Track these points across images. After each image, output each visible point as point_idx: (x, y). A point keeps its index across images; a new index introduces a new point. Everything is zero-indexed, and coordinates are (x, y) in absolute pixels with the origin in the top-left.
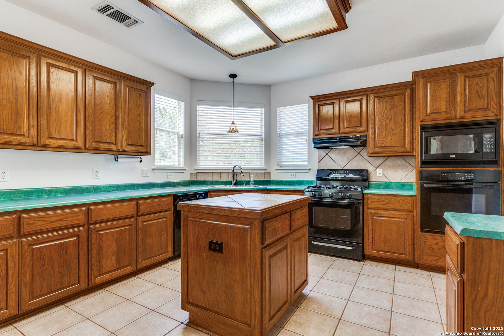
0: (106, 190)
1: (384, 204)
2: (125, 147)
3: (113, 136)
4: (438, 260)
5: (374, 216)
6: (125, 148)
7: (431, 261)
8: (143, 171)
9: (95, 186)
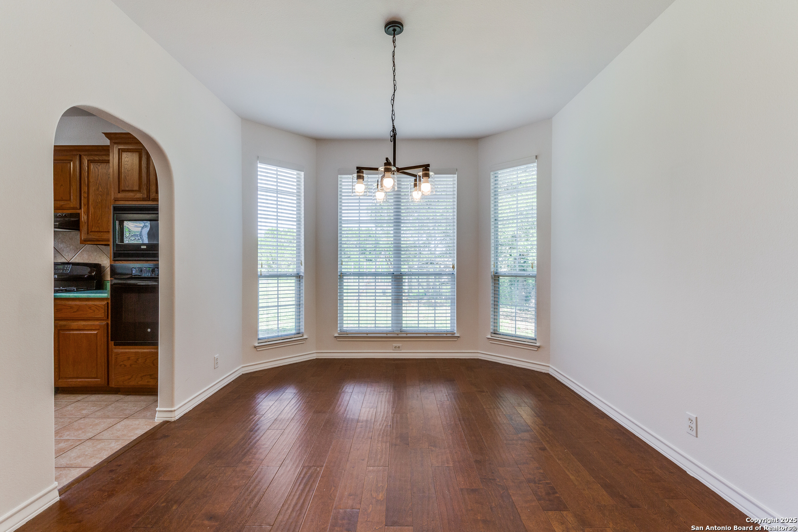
1: (74, 312)
4: (130, 379)
5: (61, 330)
7: (123, 382)
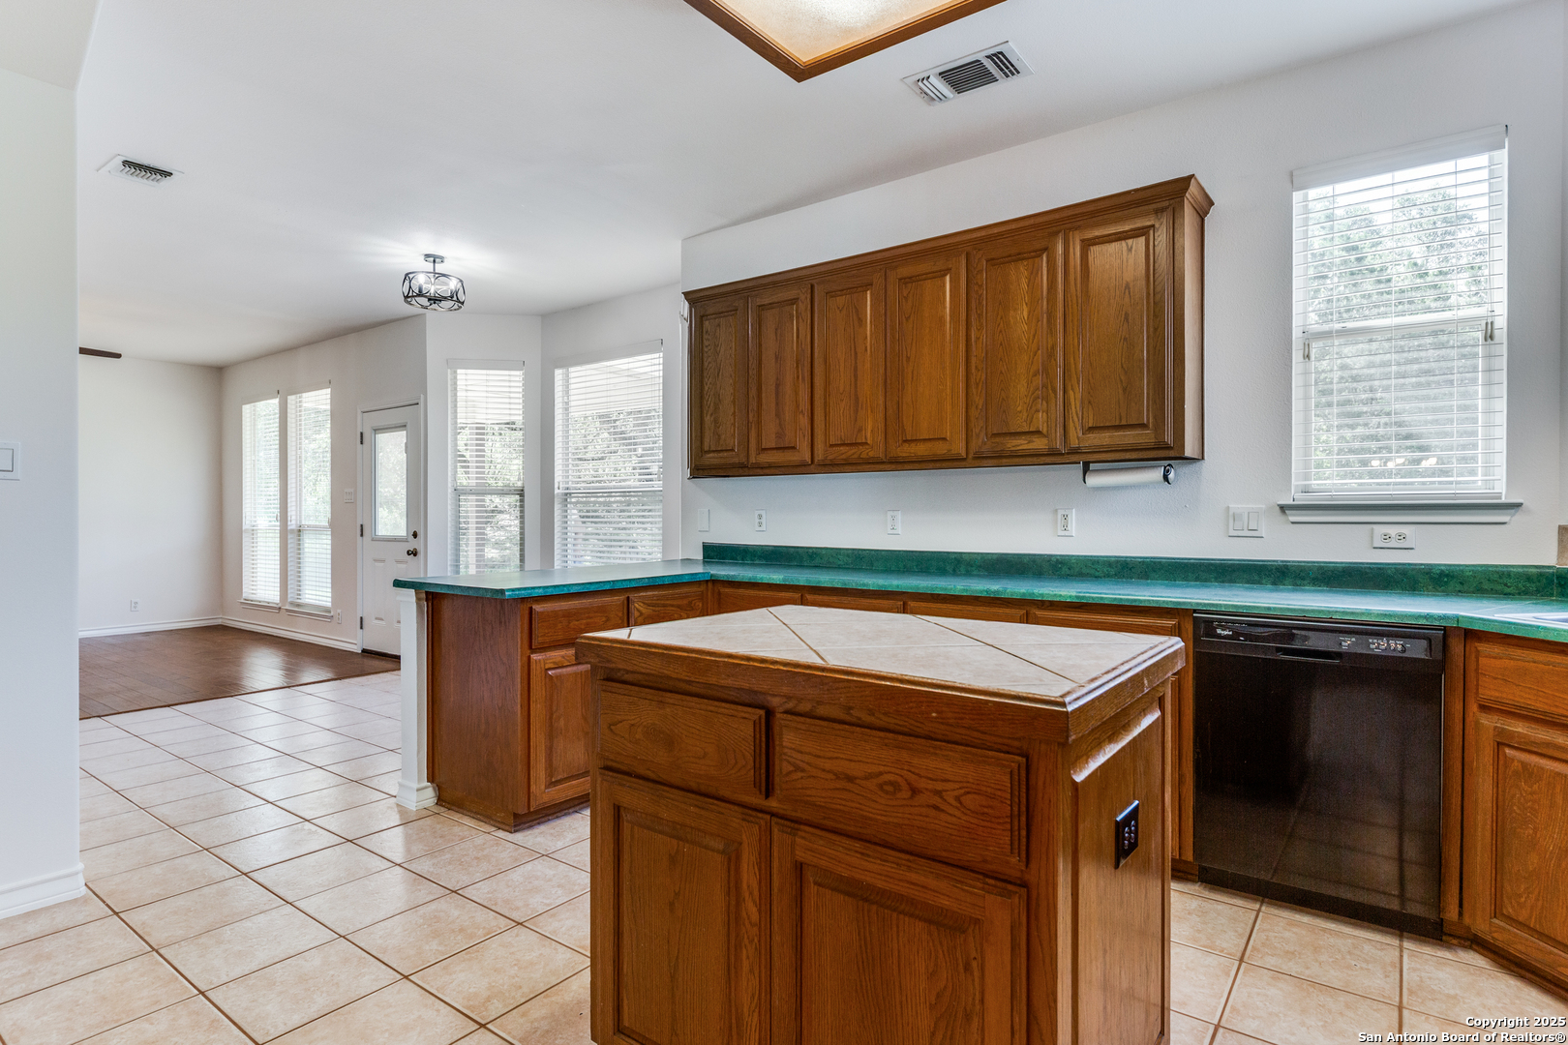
0: (1084, 571)
2: (1076, 437)
3: (1037, 411)
6: (1074, 443)
8: (1231, 513)
9: (1053, 559)
